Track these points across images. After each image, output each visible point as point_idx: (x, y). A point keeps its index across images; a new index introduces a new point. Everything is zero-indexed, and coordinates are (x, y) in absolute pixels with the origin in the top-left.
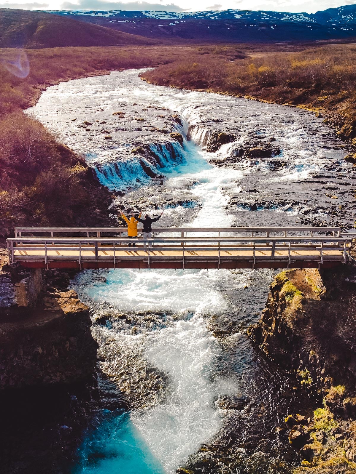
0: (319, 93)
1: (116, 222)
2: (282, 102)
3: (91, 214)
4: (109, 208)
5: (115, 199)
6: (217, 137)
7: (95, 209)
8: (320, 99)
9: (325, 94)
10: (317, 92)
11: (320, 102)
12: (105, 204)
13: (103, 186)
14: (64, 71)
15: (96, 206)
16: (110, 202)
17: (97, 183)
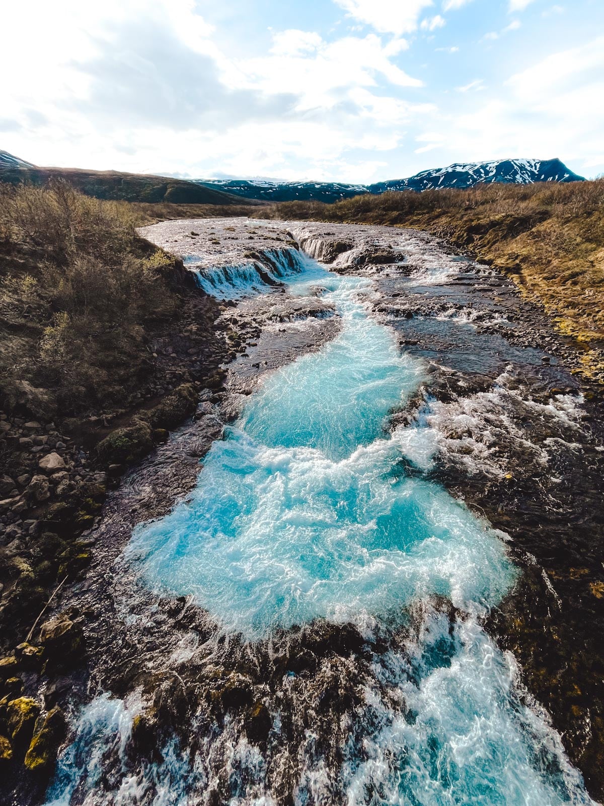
0: (413, 213)
1: (225, 343)
2: (380, 223)
3: (181, 332)
4: (215, 323)
5: (224, 311)
6: (333, 246)
7: (190, 324)
8: (415, 218)
9: (419, 214)
10: (410, 213)
11: (415, 221)
12: (209, 318)
13: (209, 296)
14: (185, 213)
15: (193, 320)
16: (218, 314)
17: (201, 292)
